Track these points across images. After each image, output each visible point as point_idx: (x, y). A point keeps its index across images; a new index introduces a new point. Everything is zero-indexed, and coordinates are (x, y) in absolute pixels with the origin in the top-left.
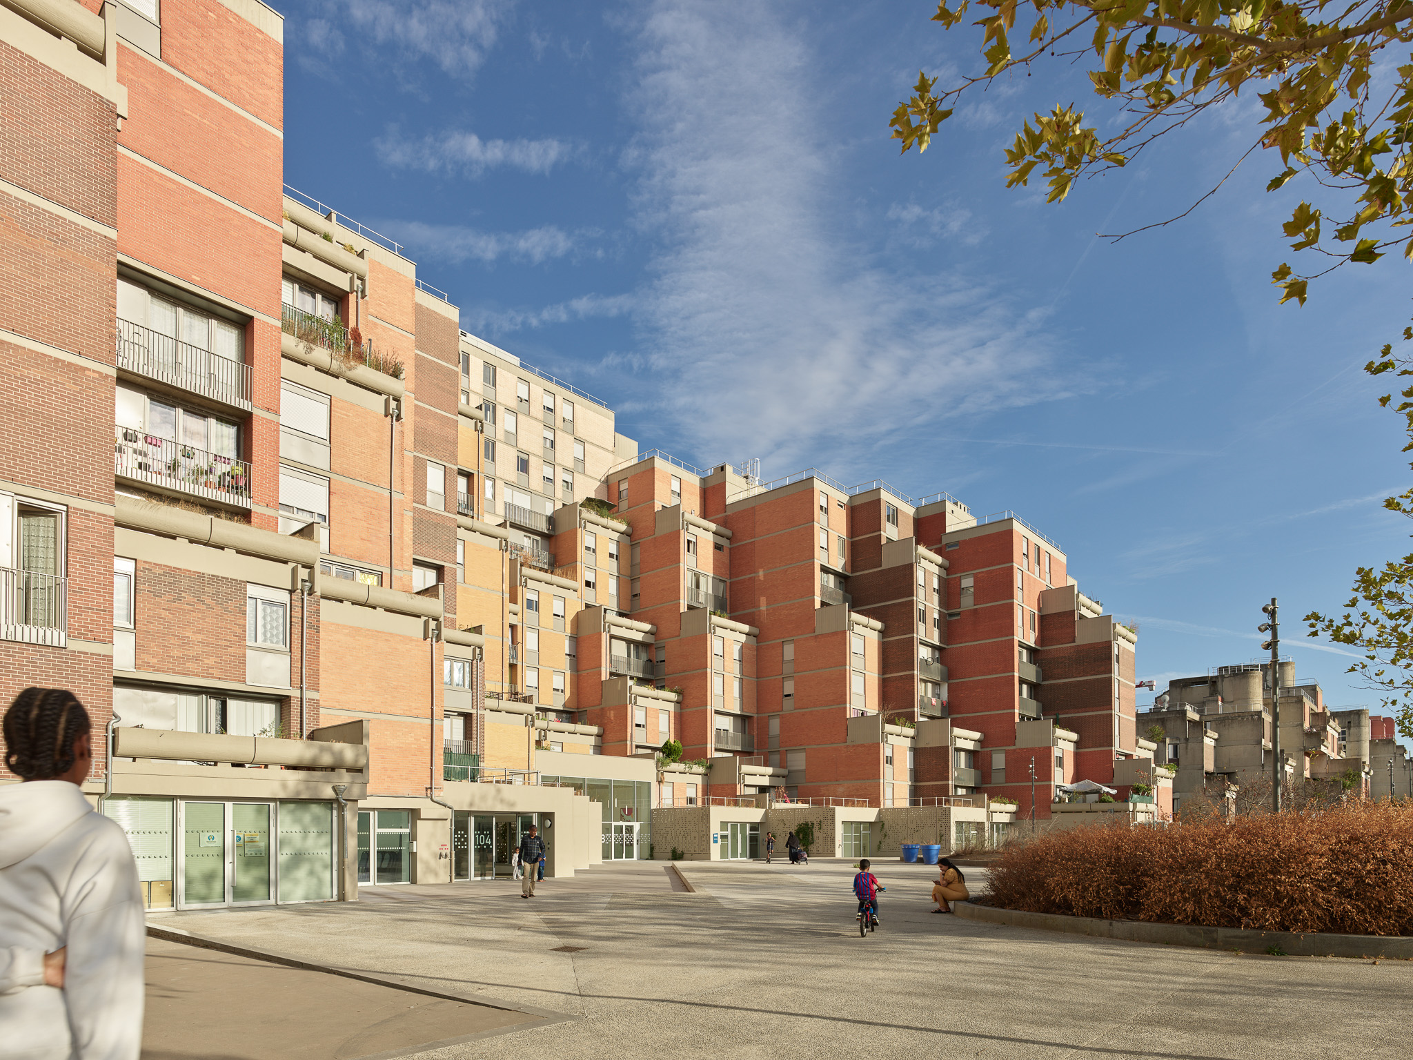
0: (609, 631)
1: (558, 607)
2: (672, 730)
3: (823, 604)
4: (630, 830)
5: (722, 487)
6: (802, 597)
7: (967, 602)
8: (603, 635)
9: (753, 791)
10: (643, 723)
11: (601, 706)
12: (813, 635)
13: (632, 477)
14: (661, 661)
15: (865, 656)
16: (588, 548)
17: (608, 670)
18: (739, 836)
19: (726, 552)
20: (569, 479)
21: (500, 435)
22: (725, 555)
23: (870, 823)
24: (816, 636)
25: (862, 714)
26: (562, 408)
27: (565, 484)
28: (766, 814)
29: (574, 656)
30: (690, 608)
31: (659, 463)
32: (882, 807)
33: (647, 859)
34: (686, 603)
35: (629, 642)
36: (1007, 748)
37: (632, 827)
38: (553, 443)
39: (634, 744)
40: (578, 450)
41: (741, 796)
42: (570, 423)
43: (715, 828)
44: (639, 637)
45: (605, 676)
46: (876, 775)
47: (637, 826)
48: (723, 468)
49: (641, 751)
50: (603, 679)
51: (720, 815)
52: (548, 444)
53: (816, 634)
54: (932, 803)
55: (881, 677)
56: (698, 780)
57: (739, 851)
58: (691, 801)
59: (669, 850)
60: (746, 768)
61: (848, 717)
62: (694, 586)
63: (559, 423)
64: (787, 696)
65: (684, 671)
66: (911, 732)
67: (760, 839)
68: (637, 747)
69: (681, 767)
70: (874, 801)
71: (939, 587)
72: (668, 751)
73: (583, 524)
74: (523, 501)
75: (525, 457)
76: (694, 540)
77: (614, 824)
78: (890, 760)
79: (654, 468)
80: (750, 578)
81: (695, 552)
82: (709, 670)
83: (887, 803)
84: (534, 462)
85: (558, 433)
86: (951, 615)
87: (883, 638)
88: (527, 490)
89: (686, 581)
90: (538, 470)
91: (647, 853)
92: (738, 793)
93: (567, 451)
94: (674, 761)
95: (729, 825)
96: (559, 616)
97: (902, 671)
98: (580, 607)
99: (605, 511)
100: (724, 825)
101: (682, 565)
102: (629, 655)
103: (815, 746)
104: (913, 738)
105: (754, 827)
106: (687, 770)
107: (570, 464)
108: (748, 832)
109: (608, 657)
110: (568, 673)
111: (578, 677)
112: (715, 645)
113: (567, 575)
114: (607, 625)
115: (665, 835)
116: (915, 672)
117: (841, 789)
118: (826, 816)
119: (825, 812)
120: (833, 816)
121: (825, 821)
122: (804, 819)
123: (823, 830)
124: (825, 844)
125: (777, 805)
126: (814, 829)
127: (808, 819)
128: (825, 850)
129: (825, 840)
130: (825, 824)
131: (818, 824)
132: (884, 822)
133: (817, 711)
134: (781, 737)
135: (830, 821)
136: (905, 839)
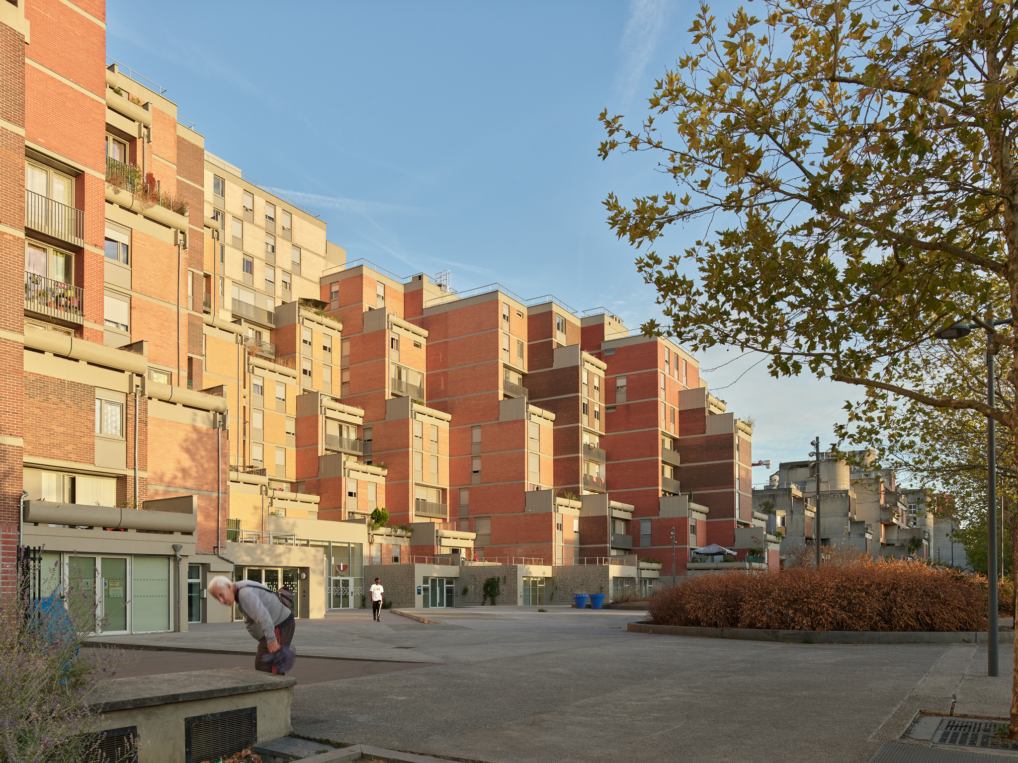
0: (325, 414)
1: (280, 392)
2: (378, 499)
3: (505, 396)
4: (346, 583)
5: (419, 293)
6: (488, 390)
7: (621, 399)
8: (320, 417)
9: (446, 551)
10: (354, 492)
11: (318, 478)
12: (497, 422)
13: (343, 281)
14: (368, 441)
15: (539, 440)
16: (305, 342)
17: (324, 447)
18: (438, 589)
19: (423, 348)
20: (288, 280)
21: (229, 239)
22: (423, 351)
23: (545, 578)
24: (500, 424)
25: (537, 488)
26: (281, 218)
27: (284, 284)
28: (460, 570)
29: (293, 434)
30: (394, 395)
31: (366, 270)
32: (554, 565)
33: (360, 608)
34: (390, 392)
35: (341, 424)
36: (653, 518)
37: (348, 581)
38: (273, 248)
39: (347, 510)
40: (295, 256)
41: (438, 555)
42: (288, 232)
43: (419, 582)
44: (349, 419)
45: (321, 451)
46: (549, 538)
47: (351, 580)
48: (420, 277)
49: (353, 517)
50: (320, 454)
51: (424, 571)
52: (270, 249)
53: (500, 421)
54: (595, 562)
55: (553, 458)
56: (401, 541)
57: (438, 601)
58: (396, 559)
60: (442, 532)
61: (526, 491)
62: (397, 378)
63: (279, 231)
65: (388, 450)
66: (577, 504)
67: (454, 591)
68: (350, 513)
69: (388, 530)
70: (548, 561)
71: (599, 385)
72: (378, 518)
73: (301, 321)
74: (247, 298)
75: (250, 259)
76: (397, 339)
77: (333, 578)
78: (560, 527)
79: (362, 273)
80: (444, 372)
81: (398, 349)
82: (410, 449)
83: (557, 562)
84: (257, 264)
85: (279, 240)
86: (609, 408)
87: (555, 426)
88: (251, 288)
89: (391, 373)
90: (261, 272)
91: (358, 603)
92: (436, 553)
93: (285, 256)
94: (382, 526)
95: (430, 580)
96: (280, 400)
97: (570, 454)
98: (298, 392)
99: (319, 310)
100: (425, 579)
101: (387, 359)
102: (339, 436)
103: (499, 515)
104: (580, 509)
105: (450, 581)
107: (288, 267)
109: (324, 436)
110: (288, 449)
111: (298, 452)
112: (415, 428)
113: (287, 364)
114: (323, 408)
116: (580, 454)
117: (520, 550)
118: (510, 572)
119: (509, 569)
120: (516, 572)
121: (510, 576)
122: (492, 574)
123: (508, 584)
124: (509, 595)
125: (468, 563)
126: (500, 583)
127: (495, 574)
128: (509, 600)
129: (509, 592)
130: (509, 579)
131: (503, 579)
132: (555, 577)
133: (501, 485)
134: (470, 506)
135: (513, 576)
136: (572, 591)
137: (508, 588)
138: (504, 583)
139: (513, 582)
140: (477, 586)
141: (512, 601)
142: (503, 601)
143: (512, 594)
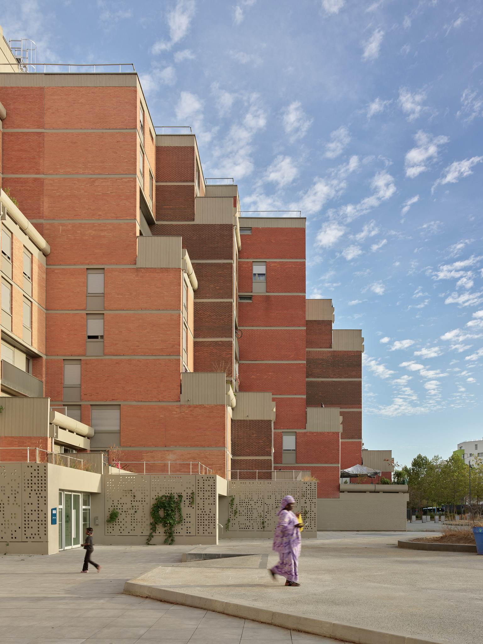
7: (259, 288)
12: (134, 266)
15: (187, 308)
24: (137, 270)
25: (186, 370)
28: (102, 482)
36: (298, 431)
46: (221, 443)
53: (138, 265)
55: (193, 339)
61: (181, 371)
64: (91, 337)
86: (242, 297)
87: (195, 298)
97: (217, 337)
104: (233, 409)
108: (83, 506)
116: (233, 340)
117: (171, 457)
118: (201, 485)
119: (201, 481)
120: (213, 487)
121: (201, 494)
122: (167, 489)
123: (197, 505)
124: (200, 524)
125: (114, 471)
126: (183, 502)
127: (172, 489)
128: (201, 532)
129: (200, 518)
130: (200, 497)
131: (188, 497)
132: (234, 497)
133: (138, 360)
134: (83, 387)
135: (209, 493)
136: (261, 516)
137: (199, 512)
138: (191, 503)
139: (207, 502)
140: (137, 508)
141: (206, 533)
142: (189, 534)
143: (206, 522)
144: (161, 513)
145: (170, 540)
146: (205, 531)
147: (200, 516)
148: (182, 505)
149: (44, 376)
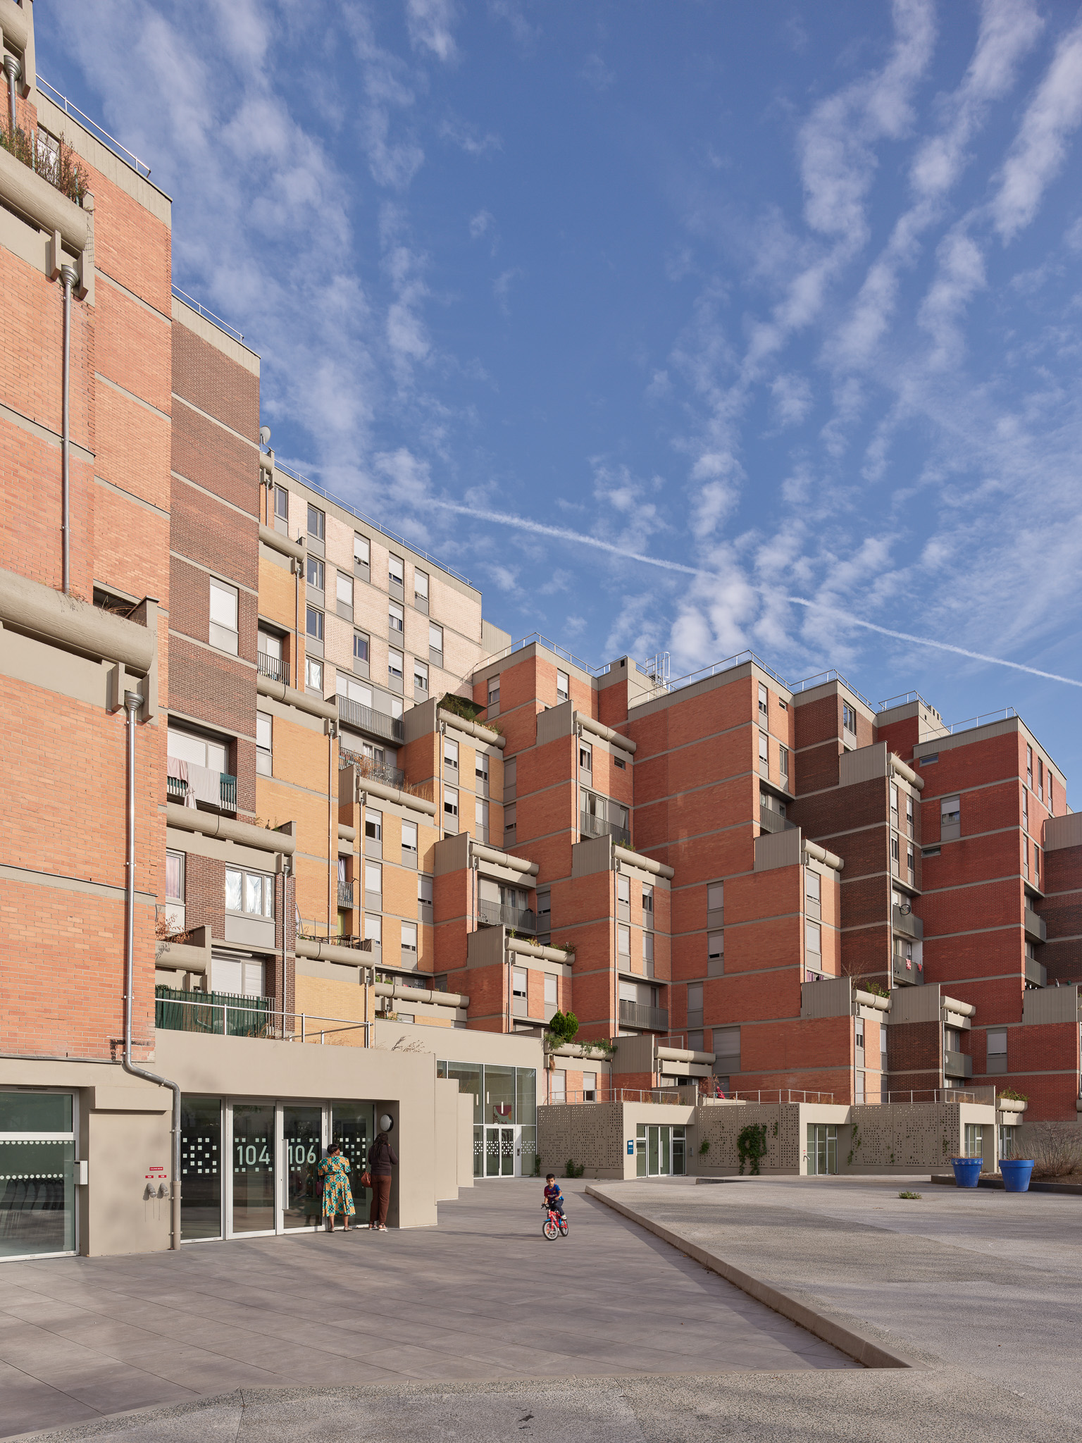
0: (477, 867)
1: (408, 836)
2: (561, 1001)
3: (763, 832)
4: (508, 1135)
5: (622, 686)
6: (734, 823)
7: (950, 833)
8: (469, 872)
9: (671, 1083)
10: (523, 990)
11: (467, 968)
12: (751, 872)
13: (506, 671)
14: (545, 912)
15: (820, 901)
16: (448, 761)
17: (475, 920)
18: (660, 1144)
19: (629, 770)
20: (423, 674)
21: (331, 605)
22: (627, 775)
23: (838, 1126)
24: (755, 875)
25: (818, 979)
26: (413, 579)
27: (417, 680)
28: (696, 1113)
29: (429, 902)
30: (583, 838)
31: (540, 651)
32: (852, 1104)
33: (531, 1176)
34: (579, 833)
35: (504, 884)
36: (1009, 1026)
37: (511, 1131)
38: (401, 624)
39: (512, 1018)
40: (434, 637)
41: (657, 1088)
42: (424, 601)
43: (630, 1134)
44: (515, 877)
45: (471, 927)
46: (845, 1060)
47: (517, 1130)
48: (623, 663)
49: (520, 1028)
50: (469, 930)
51: (636, 1114)
52: (396, 625)
53: (756, 870)
54: (917, 1099)
55: (839, 931)
56: (597, 1067)
57: (660, 1165)
58: (590, 1095)
59: (563, 1163)
60: (664, 1051)
61: (802, 981)
62: (588, 811)
63: (410, 598)
64: (712, 956)
65: (577, 923)
66: (884, 1002)
67: (686, 1148)
68: (516, 1022)
69: (576, 1049)
70: (842, 1096)
71: (913, 813)
72: (559, 1030)
73: (441, 727)
74: (362, 696)
75: (365, 638)
76: (590, 751)
77: (486, 1126)
78: (861, 1041)
79: (535, 656)
80: (661, 804)
81: (590, 767)
82: (611, 920)
83: (858, 1100)
84: (375, 645)
85: (409, 612)
86: (926, 851)
87: (842, 878)
88: (366, 682)
89: (579, 803)
90: (382, 659)
91: (530, 1167)
92: (654, 1085)
93: (420, 637)
94: (567, 1041)
95: (647, 1129)
96: (409, 847)
97: (868, 923)
98: (437, 837)
99: (470, 712)
100: (641, 1128)
101: (573, 781)
102: (503, 902)
103: (754, 1023)
104: (886, 1011)
105: (679, 1130)
106: (584, 1053)
107: (424, 654)
108: (671, 1138)
109: (475, 902)
110: (421, 924)
111: (435, 929)
112: (619, 887)
113: (420, 793)
114: (474, 859)
115: (557, 1143)
116: (889, 923)
117: (791, 1080)
118: (784, 1115)
119: (784, 1110)
120: (796, 1116)
121: (784, 1123)
122: (753, 1120)
123: (781, 1136)
124: (783, 1155)
125: (709, 1102)
126: (767, 1134)
127: (757, 1119)
128: (785, 1163)
129: (783, 1150)
130: (784, 1127)
131: (773, 1128)
132: (857, 1125)
133: (757, 975)
134: (705, 1011)
135: (792, 1123)
136: (889, 1148)
137: (783, 1143)
138: (775, 1134)
139: (790, 1132)
140: (725, 1139)
141: (790, 1166)
142: (773, 1166)
143: (790, 1154)
144: (747, 1144)
145: (756, 1171)
146: (788, 1164)
147: (783, 1147)
148: (766, 1135)
149: (670, 1003)
